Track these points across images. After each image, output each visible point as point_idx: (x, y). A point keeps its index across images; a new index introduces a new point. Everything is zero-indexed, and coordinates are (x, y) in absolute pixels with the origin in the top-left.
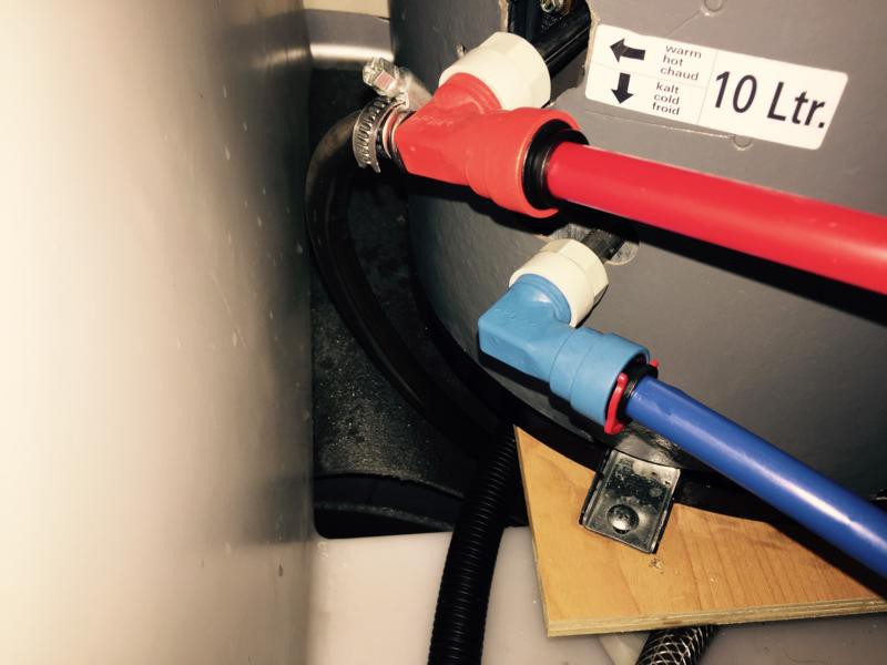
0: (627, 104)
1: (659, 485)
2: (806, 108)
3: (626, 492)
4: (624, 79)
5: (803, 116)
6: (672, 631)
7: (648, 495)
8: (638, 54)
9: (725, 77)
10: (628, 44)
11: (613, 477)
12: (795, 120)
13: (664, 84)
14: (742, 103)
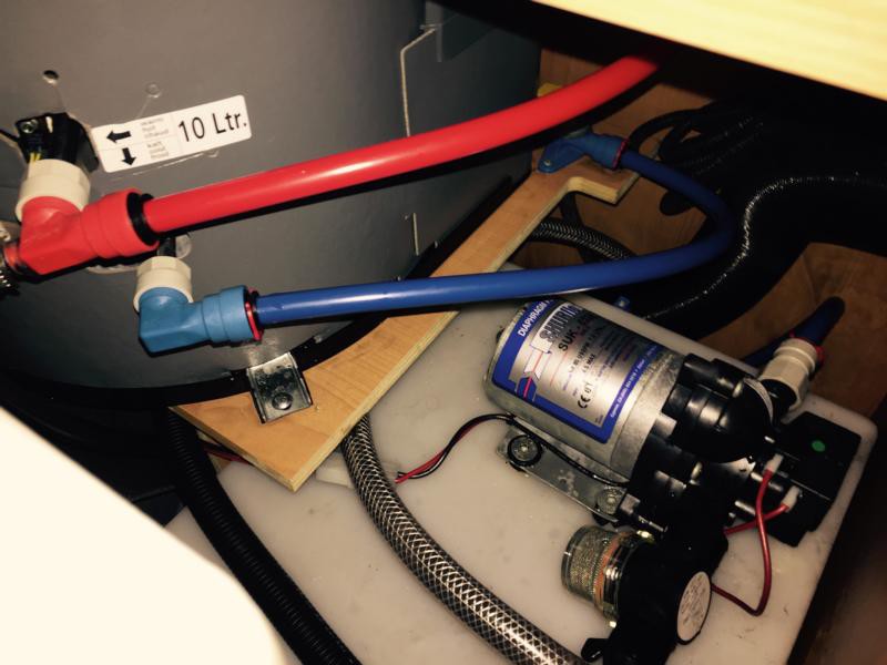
0: (135, 164)
1: (286, 370)
2: (232, 120)
3: (272, 387)
4: (126, 151)
5: (234, 125)
6: (349, 434)
7: (286, 380)
8: (127, 135)
9: (182, 124)
10: (116, 132)
11: (259, 386)
12: (232, 129)
13: (151, 143)
14: (200, 133)
